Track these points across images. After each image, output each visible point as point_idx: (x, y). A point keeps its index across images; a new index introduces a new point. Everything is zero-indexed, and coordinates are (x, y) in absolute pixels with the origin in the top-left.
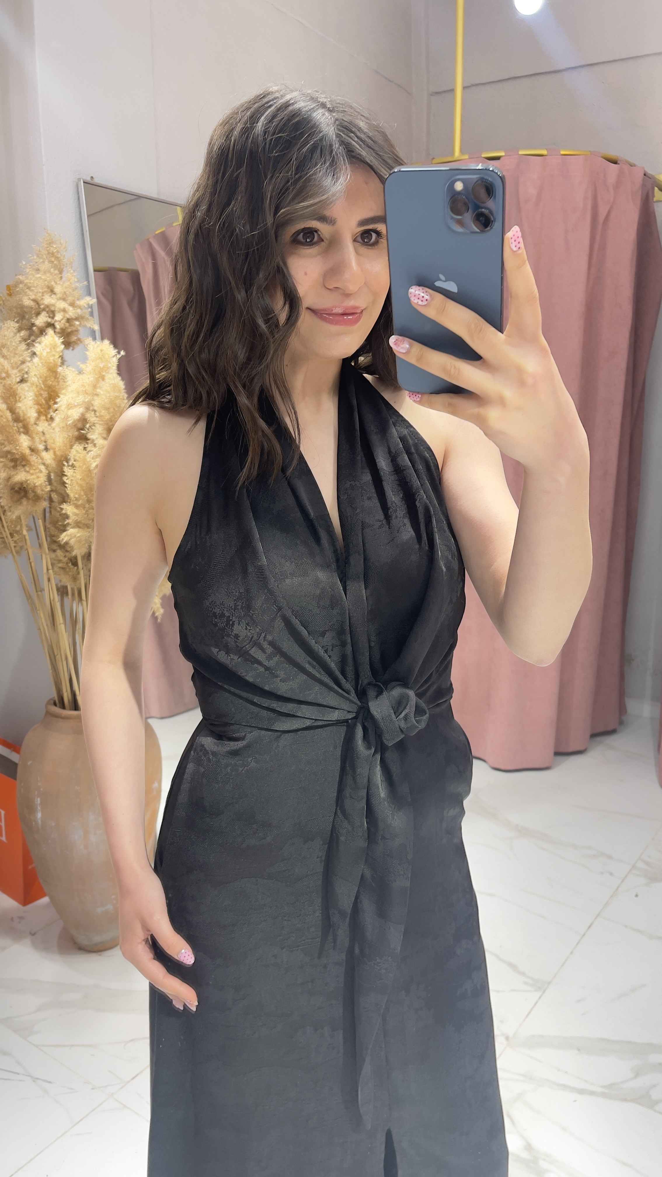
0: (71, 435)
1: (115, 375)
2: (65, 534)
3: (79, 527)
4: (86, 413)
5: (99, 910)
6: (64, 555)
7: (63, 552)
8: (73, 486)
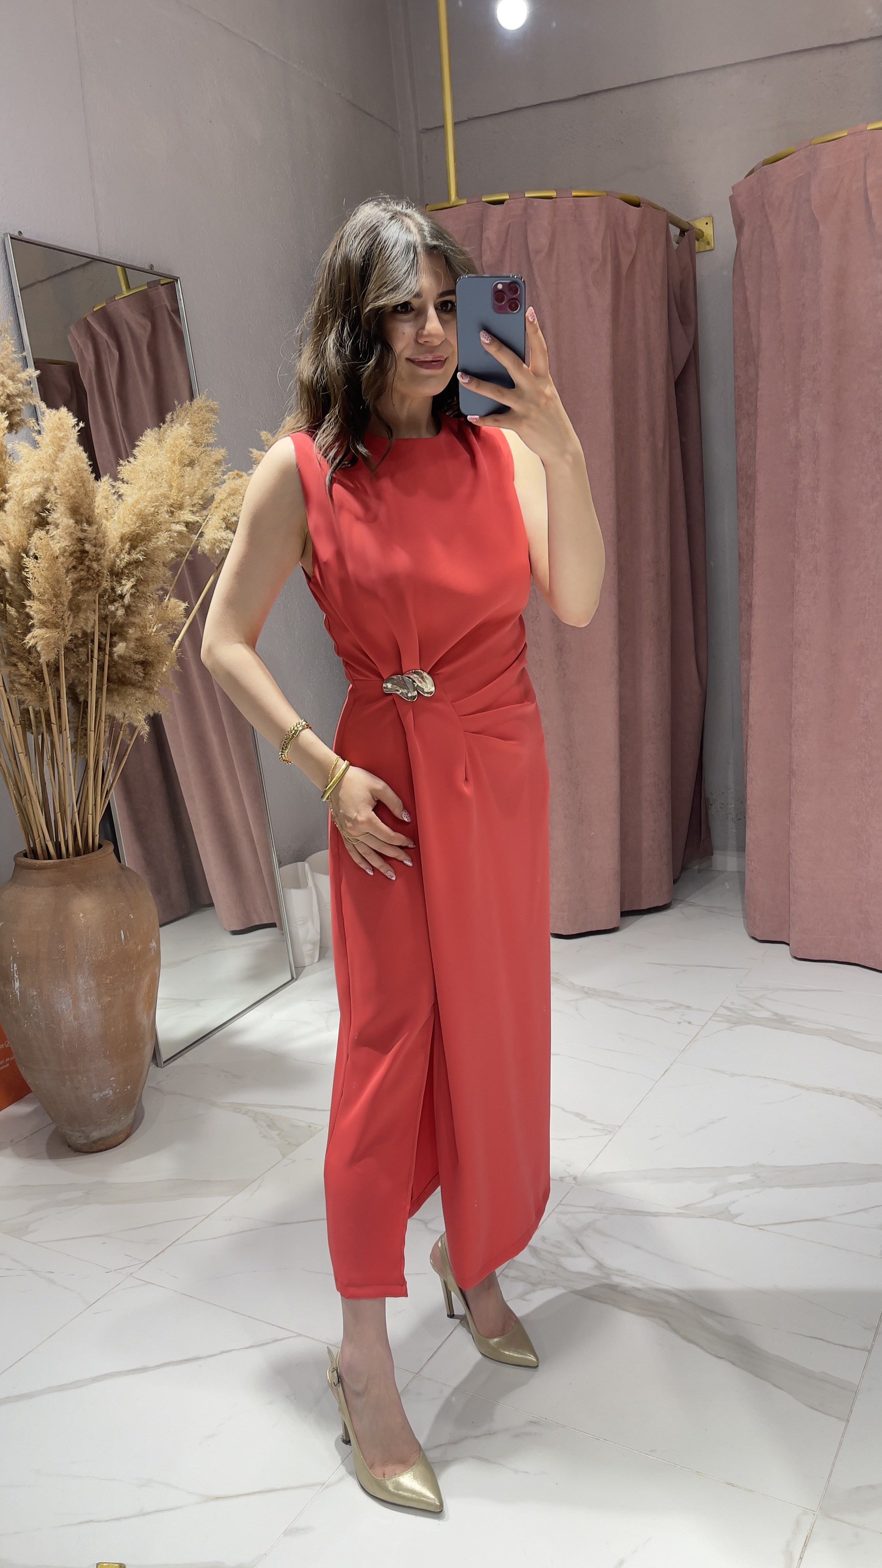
0: (29, 522)
1: (76, 445)
2: (30, 635)
3: (47, 627)
4: (46, 493)
5: (96, 1096)
6: (26, 669)
7: (24, 665)
8: (36, 580)
